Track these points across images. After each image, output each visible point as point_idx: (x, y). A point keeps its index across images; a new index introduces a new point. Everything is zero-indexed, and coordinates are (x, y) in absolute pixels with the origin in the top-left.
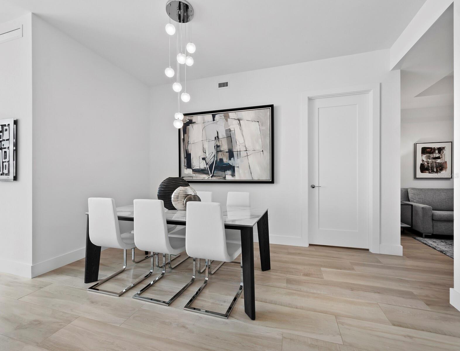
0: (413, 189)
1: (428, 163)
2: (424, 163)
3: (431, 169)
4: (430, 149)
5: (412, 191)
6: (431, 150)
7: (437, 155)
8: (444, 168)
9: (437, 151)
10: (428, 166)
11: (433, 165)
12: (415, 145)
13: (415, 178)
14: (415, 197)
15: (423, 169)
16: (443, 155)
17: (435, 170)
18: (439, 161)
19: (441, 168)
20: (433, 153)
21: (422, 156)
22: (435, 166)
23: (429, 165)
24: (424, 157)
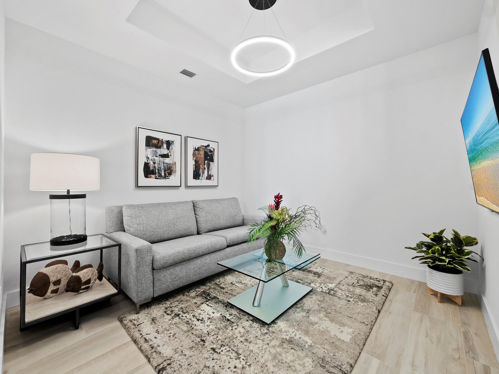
0: (130, 207)
1: (154, 163)
2: (149, 162)
3: (159, 173)
4: (157, 141)
5: (127, 211)
6: (158, 143)
7: (165, 152)
8: (173, 172)
9: (165, 146)
10: (155, 167)
11: (160, 166)
12: (137, 130)
13: (137, 186)
14: (133, 222)
15: (148, 172)
16: (172, 152)
17: (163, 174)
18: (167, 160)
19: (169, 171)
20: (160, 147)
21: (146, 150)
22: (162, 167)
23: (156, 165)
24: (150, 151)
